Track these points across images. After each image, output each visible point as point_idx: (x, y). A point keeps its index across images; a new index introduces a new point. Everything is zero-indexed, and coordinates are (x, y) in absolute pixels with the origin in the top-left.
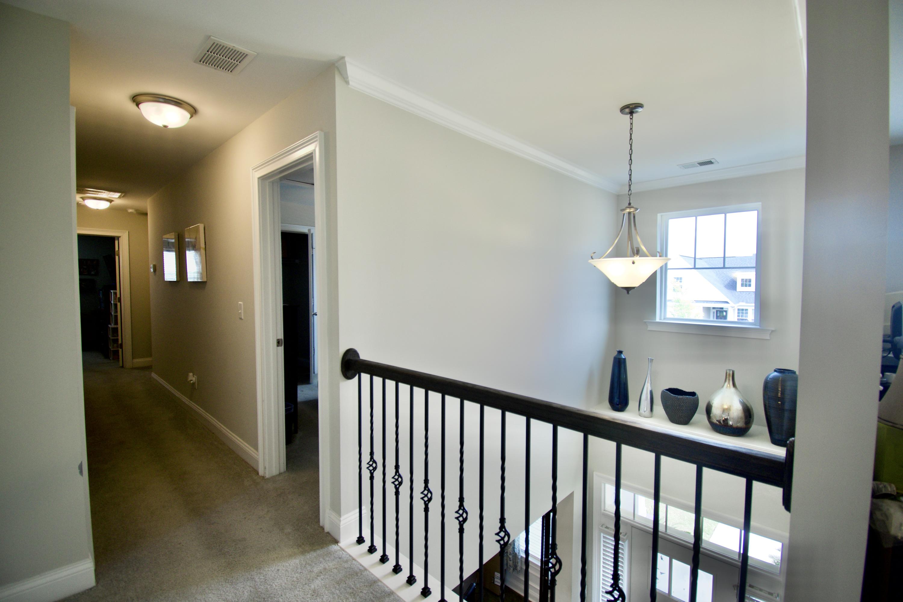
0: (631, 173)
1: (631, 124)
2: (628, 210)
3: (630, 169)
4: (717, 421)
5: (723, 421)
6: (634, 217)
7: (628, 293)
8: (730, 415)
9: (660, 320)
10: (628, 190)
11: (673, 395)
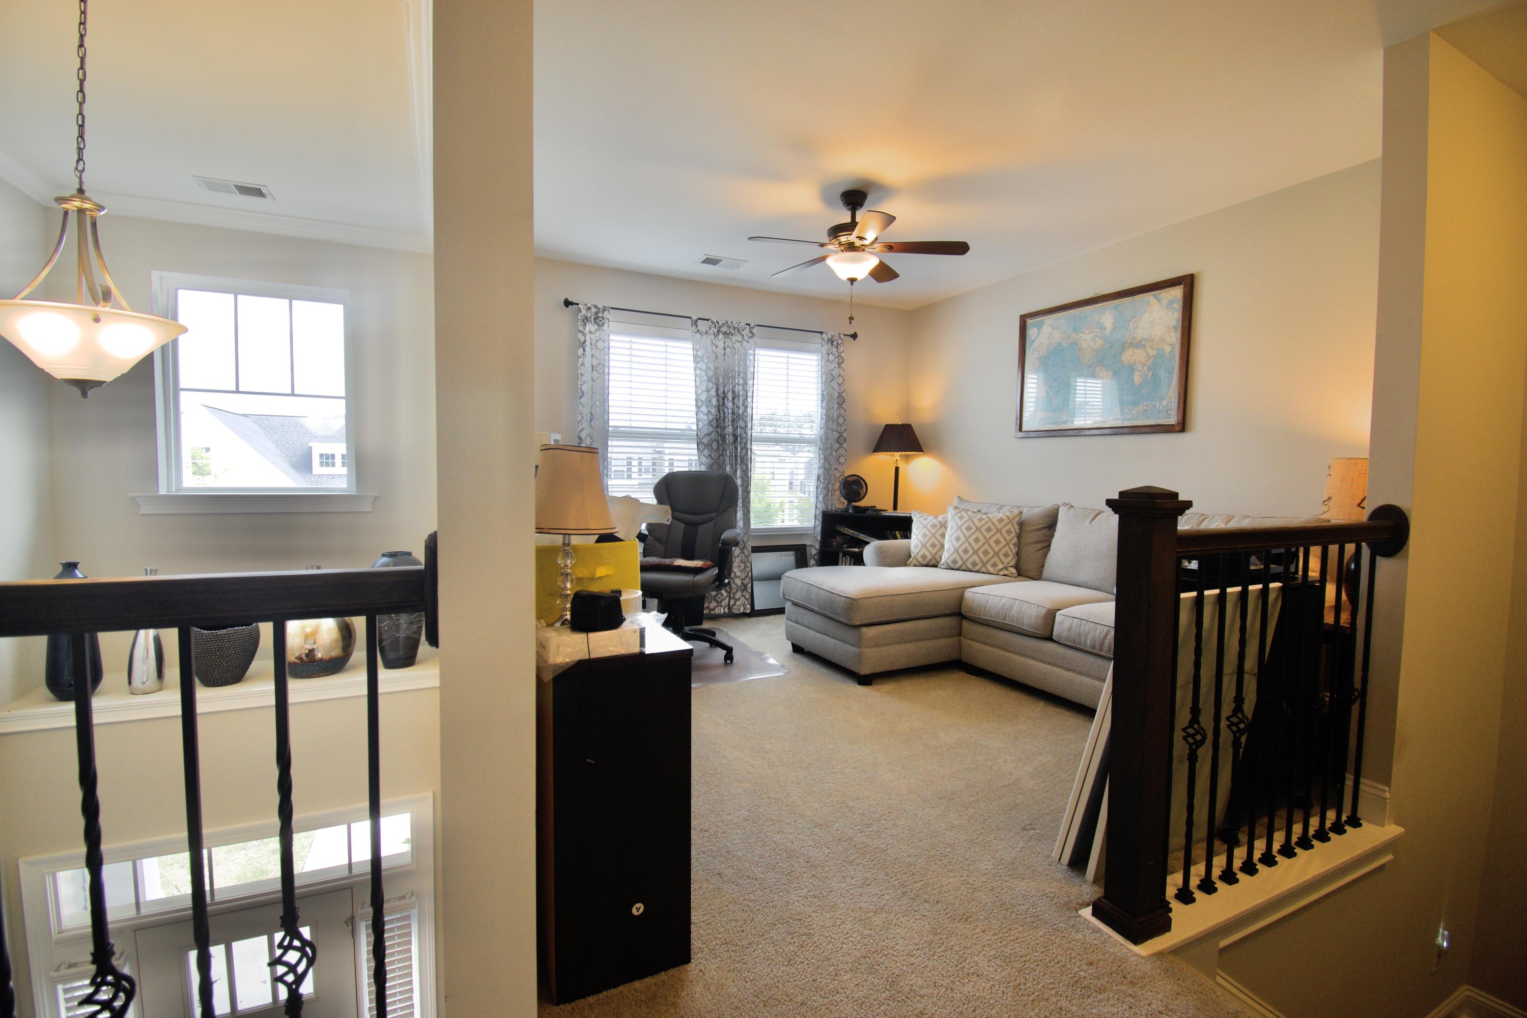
0: (83, 121)
1: (83, 13)
2: (77, 203)
3: (81, 113)
4: (296, 658)
5: (307, 655)
6: (94, 224)
7: (84, 394)
8: (317, 641)
9: (168, 492)
10: (76, 158)
11: (206, 632)
